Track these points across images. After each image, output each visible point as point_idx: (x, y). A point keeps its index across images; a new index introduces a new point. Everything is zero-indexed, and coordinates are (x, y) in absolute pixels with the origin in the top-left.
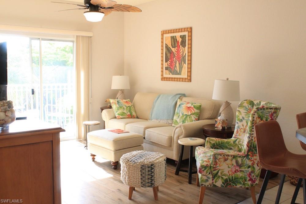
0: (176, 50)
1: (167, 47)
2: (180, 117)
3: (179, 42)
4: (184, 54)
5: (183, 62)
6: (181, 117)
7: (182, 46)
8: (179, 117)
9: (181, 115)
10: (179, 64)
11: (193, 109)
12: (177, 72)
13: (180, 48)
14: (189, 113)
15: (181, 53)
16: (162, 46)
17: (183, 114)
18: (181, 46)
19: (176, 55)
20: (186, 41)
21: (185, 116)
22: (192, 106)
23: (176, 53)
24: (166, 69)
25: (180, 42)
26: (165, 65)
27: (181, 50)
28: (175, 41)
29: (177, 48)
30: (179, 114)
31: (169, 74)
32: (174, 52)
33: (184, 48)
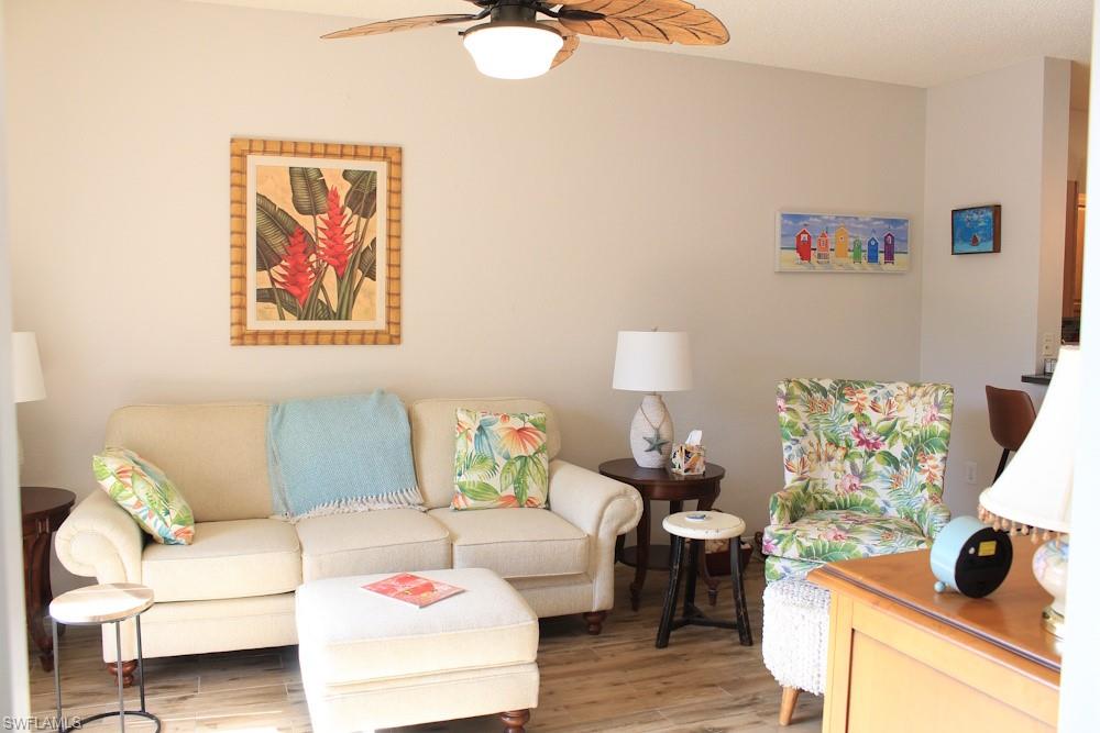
0: (320, 224)
1: (264, 206)
2: (500, 469)
3: (337, 196)
4: (367, 243)
5: (360, 273)
6: (506, 469)
7: (353, 214)
8: (494, 469)
9: (502, 462)
10: (340, 278)
11: (537, 435)
12: (328, 307)
13: (345, 222)
14: (531, 451)
15: (351, 239)
16: (239, 202)
17: (507, 458)
18: (348, 211)
19: (321, 245)
20: (373, 194)
21: (518, 463)
22: (529, 425)
23: (321, 234)
24: (263, 296)
25: (343, 194)
26: (256, 279)
27: (347, 224)
28: (317, 187)
29: (325, 216)
30: (493, 458)
31: (282, 318)
32: (310, 229)
33: (363, 220)
